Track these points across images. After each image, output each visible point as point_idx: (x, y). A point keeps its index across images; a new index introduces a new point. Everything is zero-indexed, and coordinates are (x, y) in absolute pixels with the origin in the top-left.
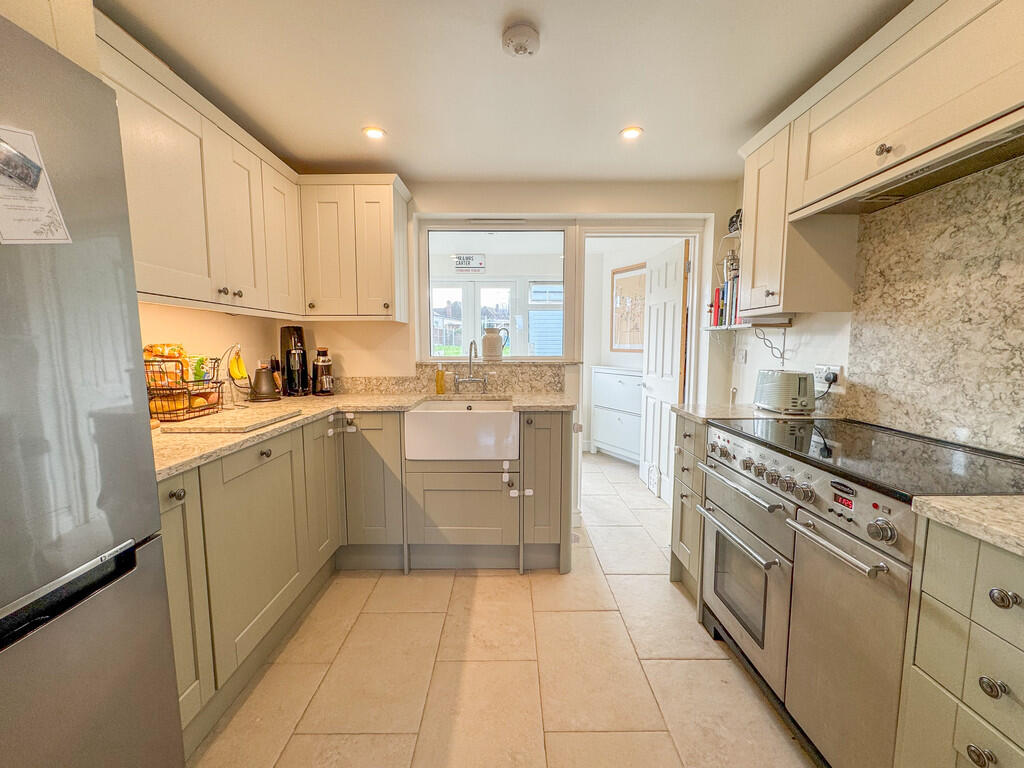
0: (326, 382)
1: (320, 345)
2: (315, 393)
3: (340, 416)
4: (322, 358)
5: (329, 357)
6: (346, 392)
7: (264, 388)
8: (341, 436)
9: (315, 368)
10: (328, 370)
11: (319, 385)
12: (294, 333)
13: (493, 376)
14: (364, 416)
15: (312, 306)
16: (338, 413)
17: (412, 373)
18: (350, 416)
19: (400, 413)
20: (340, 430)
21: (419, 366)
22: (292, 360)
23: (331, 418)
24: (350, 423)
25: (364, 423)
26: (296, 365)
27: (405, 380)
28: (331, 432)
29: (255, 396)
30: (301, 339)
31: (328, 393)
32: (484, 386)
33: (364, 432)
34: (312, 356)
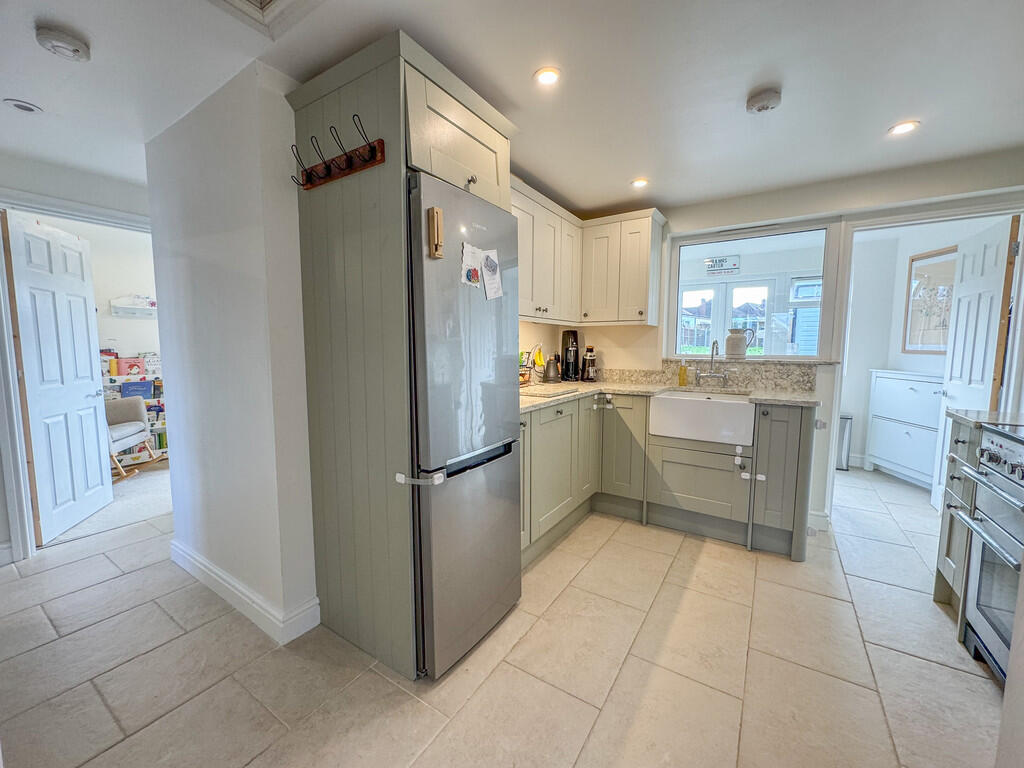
0: (591, 371)
1: (588, 344)
2: (583, 380)
3: (602, 396)
4: (589, 354)
5: (594, 353)
6: (605, 380)
7: (552, 373)
8: (601, 411)
9: (584, 360)
10: (593, 362)
11: (586, 373)
12: (572, 335)
13: (735, 372)
14: (619, 397)
15: (585, 315)
16: (600, 394)
17: (659, 367)
18: (609, 397)
19: (647, 397)
20: (601, 406)
21: (665, 361)
22: (569, 355)
23: (596, 397)
24: (609, 402)
25: (619, 402)
26: (572, 360)
27: (652, 373)
28: (595, 407)
29: (546, 379)
30: (576, 341)
31: (591, 380)
32: (725, 382)
33: (619, 410)
34: (582, 352)
